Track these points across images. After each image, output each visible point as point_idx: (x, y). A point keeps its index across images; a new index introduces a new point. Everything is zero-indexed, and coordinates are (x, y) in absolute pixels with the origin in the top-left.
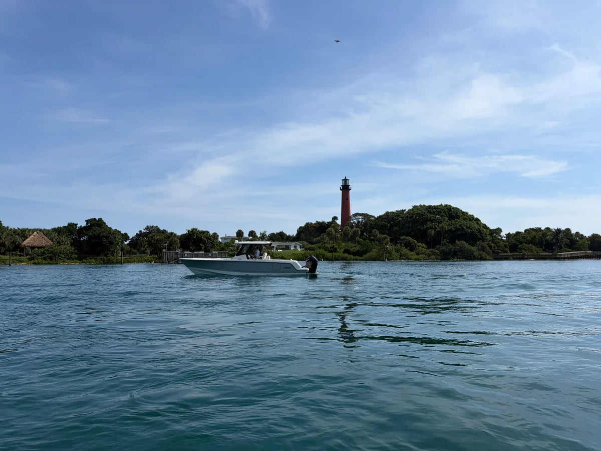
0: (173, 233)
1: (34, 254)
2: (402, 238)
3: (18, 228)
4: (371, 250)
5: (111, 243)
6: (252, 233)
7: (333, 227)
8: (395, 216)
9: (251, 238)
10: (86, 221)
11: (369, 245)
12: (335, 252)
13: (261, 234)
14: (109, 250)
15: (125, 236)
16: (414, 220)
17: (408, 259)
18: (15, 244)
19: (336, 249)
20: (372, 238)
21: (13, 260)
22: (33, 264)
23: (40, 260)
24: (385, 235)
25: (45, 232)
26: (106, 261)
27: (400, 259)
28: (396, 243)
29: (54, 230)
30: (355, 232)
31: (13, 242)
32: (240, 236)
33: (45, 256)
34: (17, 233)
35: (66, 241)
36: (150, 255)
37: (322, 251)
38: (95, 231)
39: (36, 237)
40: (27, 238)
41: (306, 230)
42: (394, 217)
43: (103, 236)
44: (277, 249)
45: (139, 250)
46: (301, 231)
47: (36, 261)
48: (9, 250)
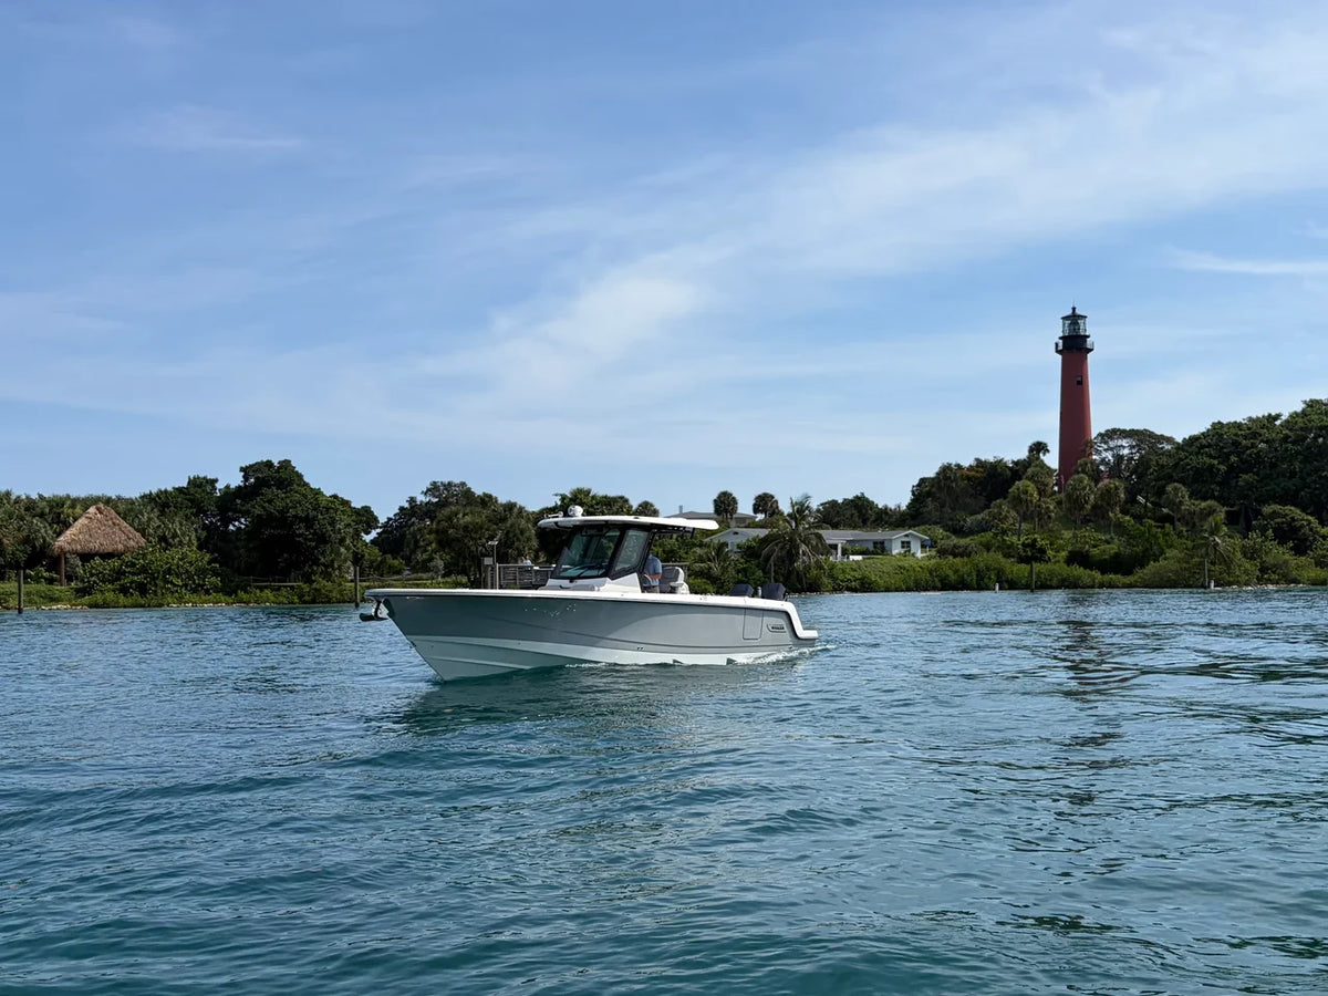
0: (514, 505)
1: (92, 575)
2: (1267, 510)
3: (41, 496)
4: (1162, 553)
5: (322, 539)
6: (764, 503)
7: (1031, 479)
8: (1245, 438)
9: (760, 517)
10: (242, 469)
11: (1155, 536)
12: (1039, 560)
13: (793, 506)
14: (316, 562)
15: (366, 517)
16: (1308, 448)
17: (1288, 579)
18: (34, 547)
19: (1042, 551)
20: (1165, 510)
21: (28, 594)
22: (91, 606)
23: (110, 596)
24: (1209, 502)
25: (122, 507)
26: (306, 598)
27: (1260, 580)
28: (1249, 528)
29: (149, 499)
30: (1108, 494)
31: (27, 541)
32: (726, 511)
33: (125, 581)
34: (38, 510)
35: (183, 534)
36: (443, 576)
37: (995, 558)
38: (270, 502)
39: (95, 524)
40: (67, 526)
41: (940, 489)
42: (1240, 439)
43: (294, 516)
44: (845, 553)
45: (408, 560)
46: (926, 492)
47: (99, 598)
48: (16, 566)
